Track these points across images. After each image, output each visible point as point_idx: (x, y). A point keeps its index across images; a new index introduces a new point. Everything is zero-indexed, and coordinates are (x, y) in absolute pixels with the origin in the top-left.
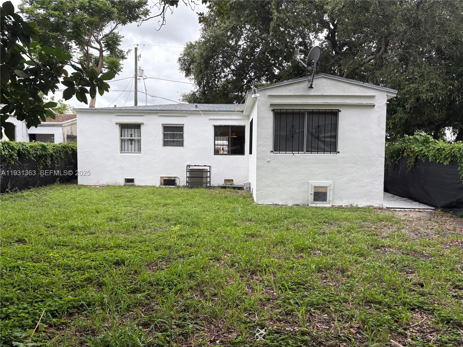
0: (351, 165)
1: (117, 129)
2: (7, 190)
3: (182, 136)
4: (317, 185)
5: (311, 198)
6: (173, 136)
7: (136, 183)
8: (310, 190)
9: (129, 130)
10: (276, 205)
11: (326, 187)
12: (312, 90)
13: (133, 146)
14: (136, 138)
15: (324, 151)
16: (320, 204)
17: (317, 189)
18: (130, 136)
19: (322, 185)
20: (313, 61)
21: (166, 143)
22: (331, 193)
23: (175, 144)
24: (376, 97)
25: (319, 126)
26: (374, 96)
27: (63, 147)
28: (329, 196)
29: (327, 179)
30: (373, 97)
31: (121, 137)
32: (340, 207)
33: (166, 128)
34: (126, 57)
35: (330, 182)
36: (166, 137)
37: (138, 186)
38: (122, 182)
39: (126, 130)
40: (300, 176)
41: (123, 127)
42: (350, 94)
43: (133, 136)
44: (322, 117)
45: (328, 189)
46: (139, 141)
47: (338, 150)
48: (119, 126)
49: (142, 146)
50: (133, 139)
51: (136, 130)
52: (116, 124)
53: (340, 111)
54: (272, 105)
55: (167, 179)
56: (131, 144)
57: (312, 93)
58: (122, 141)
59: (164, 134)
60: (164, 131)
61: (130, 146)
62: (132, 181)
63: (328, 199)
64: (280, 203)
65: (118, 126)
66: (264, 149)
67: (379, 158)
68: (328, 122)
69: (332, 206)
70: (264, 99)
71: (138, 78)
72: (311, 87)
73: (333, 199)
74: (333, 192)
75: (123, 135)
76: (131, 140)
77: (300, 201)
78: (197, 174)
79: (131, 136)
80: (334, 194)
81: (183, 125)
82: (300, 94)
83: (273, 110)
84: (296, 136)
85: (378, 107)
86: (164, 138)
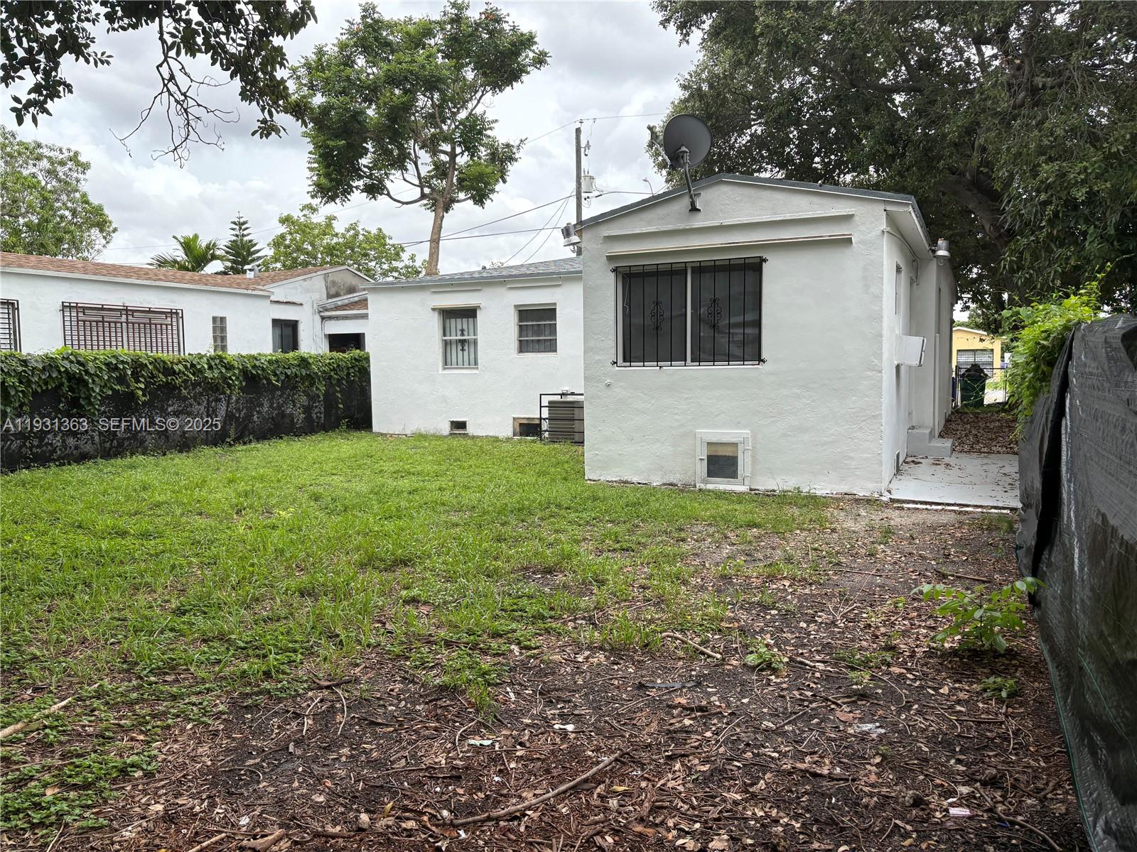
0: (795, 390)
1: (435, 321)
2: (228, 440)
3: (553, 330)
4: (714, 440)
5: (702, 468)
6: (538, 330)
7: (471, 430)
8: (698, 450)
9: (459, 321)
10: (626, 482)
11: (735, 445)
12: (699, 216)
13: (466, 353)
14: (472, 337)
15: (729, 358)
16: (721, 485)
17: (713, 448)
18: (459, 333)
19: (725, 440)
20: (684, 149)
21: (524, 347)
22: (748, 460)
23: (542, 347)
24: (856, 218)
25: (714, 301)
26: (852, 216)
27: (355, 359)
28: (745, 465)
29: (738, 425)
30: (848, 218)
31: (445, 335)
32: (770, 494)
33: (525, 314)
34: (517, 156)
35: (746, 432)
36: (525, 333)
37: (473, 437)
38: (445, 429)
39: (453, 321)
40: (677, 417)
41: (448, 314)
42: (788, 217)
43: (466, 333)
44: (721, 278)
45: (740, 447)
46: (475, 342)
47: (764, 356)
48: (440, 313)
49: (479, 354)
50: (465, 340)
51: (471, 320)
52: (433, 309)
53: (765, 260)
54: (610, 258)
55: (525, 422)
56: (463, 350)
57: (699, 222)
58: (447, 344)
59: (520, 326)
60: (521, 319)
61: (460, 353)
62: (461, 425)
63: (739, 472)
64: (635, 480)
65: (436, 314)
66: (597, 357)
67: (869, 373)
68: (737, 289)
69: (751, 490)
70: (595, 246)
71: (584, 195)
72: (694, 209)
73: (752, 473)
74: (753, 457)
75: (448, 333)
76: (463, 342)
77: (678, 476)
78: (562, 413)
79: (462, 334)
80: (755, 460)
81: (555, 304)
82: (670, 227)
83: (615, 270)
84: (665, 327)
85: (862, 242)
86: (520, 336)
